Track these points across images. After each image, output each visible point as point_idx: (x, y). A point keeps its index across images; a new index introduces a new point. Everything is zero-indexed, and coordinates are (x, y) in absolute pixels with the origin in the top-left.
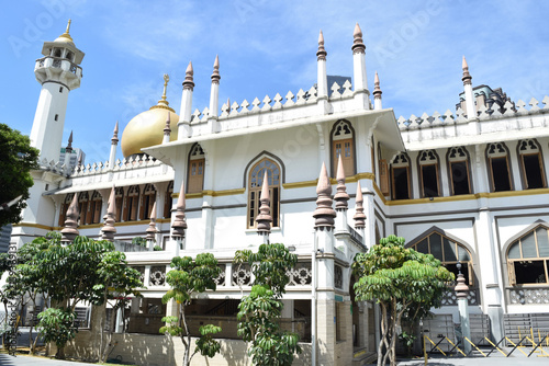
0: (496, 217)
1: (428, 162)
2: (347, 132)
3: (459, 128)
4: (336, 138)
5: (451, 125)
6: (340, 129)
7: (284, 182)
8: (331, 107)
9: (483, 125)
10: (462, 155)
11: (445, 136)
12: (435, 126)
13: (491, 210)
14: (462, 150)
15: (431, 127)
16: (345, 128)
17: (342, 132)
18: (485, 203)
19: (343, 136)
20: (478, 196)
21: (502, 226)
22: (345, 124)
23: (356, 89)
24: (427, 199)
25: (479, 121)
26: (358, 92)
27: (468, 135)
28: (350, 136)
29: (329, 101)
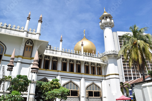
0: (61, 78)
1: (47, 59)
2: (31, 44)
3: (57, 52)
4: (27, 44)
5: (55, 51)
6: (29, 42)
7: (5, 53)
8: (28, 35)
9: (63, 53)
10: (56, 59)
11: (53, 53)
12: (51, 50)
13: (61, 75)
14: (56, 58)
15: (50, 50)
16: (31, 42)
17: (30, 43)
18: (60, 73)
19: (29, 44)
20: (58, 71)
21: (62, 80)
22: (31, 41)
23: (37, 32)
24: (45, 69)
25: (62, 52)
26: (38, 34)
27: (59, 55)
28: (32, 45)
29: (28, 33)
